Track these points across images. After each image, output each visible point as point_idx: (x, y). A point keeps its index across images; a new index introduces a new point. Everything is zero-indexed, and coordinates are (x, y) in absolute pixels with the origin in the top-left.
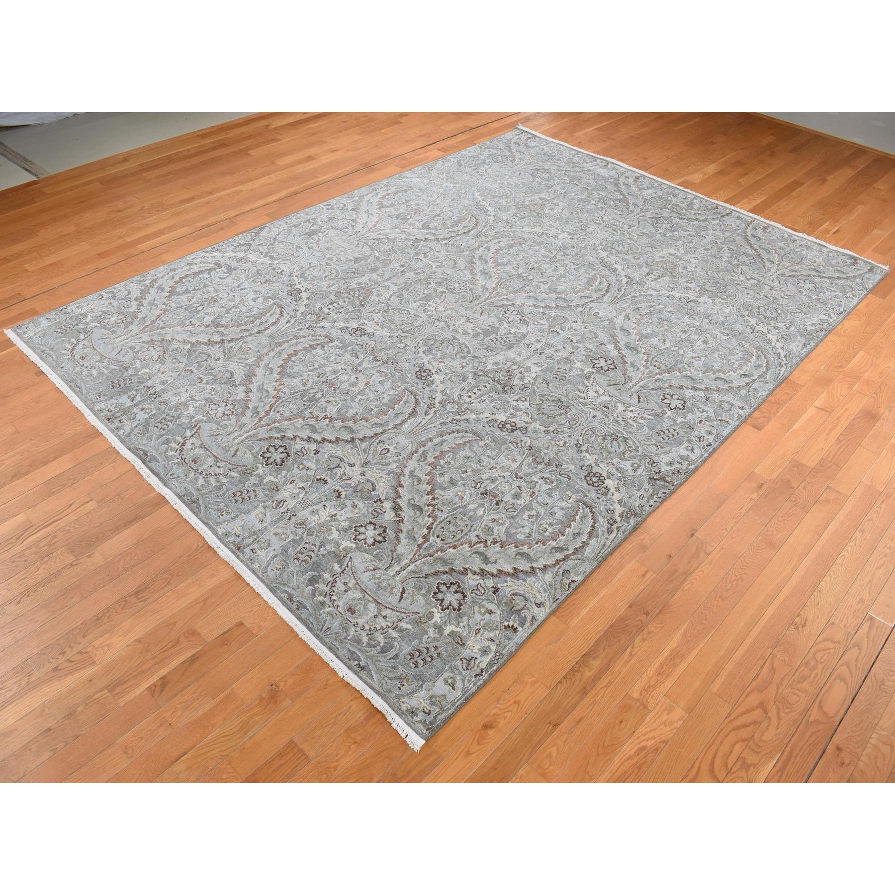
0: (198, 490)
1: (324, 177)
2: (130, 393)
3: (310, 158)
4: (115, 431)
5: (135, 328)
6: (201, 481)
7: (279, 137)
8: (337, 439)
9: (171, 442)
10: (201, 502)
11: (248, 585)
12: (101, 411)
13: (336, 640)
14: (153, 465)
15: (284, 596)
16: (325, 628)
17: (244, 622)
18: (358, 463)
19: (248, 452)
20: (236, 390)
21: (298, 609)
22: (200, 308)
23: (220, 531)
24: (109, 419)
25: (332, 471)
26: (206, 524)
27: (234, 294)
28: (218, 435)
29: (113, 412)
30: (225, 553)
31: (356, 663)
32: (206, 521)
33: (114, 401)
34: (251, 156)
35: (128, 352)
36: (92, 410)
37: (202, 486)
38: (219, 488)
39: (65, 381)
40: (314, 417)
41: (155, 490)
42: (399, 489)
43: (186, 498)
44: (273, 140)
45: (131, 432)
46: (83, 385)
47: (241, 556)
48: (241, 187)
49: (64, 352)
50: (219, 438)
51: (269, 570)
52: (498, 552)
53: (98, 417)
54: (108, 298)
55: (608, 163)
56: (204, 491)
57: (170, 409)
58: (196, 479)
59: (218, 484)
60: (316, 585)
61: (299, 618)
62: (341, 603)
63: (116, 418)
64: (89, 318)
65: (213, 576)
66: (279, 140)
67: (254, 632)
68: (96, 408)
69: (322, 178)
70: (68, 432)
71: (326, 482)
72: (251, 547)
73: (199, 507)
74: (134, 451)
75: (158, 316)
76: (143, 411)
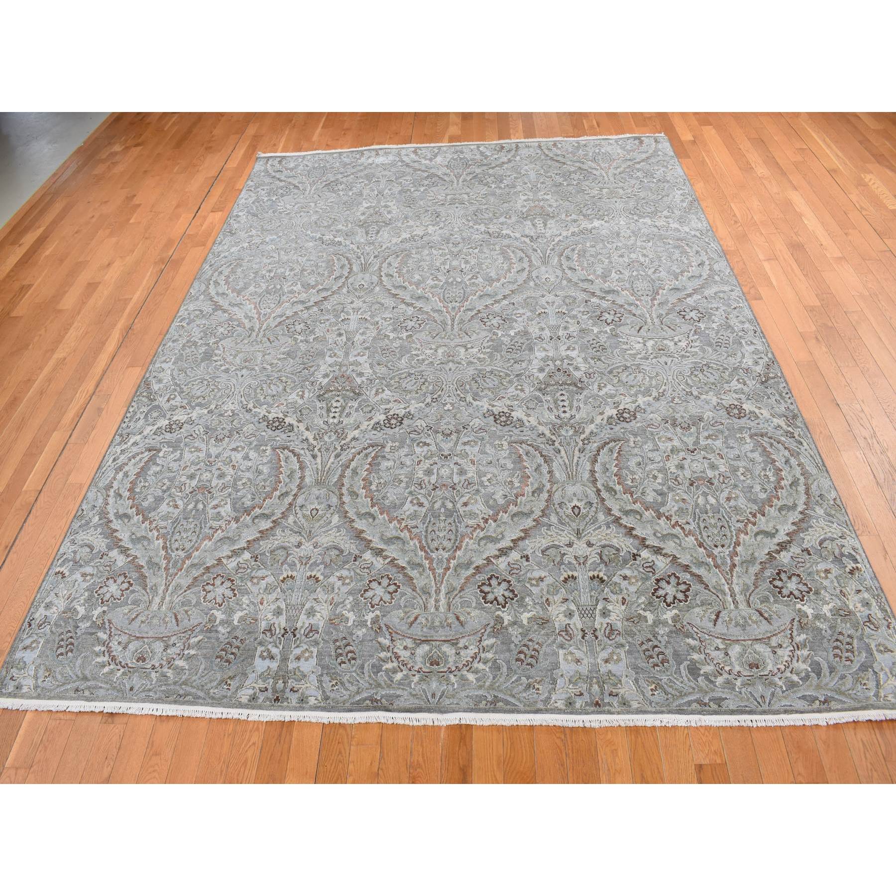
0: (480, 687)
1: (138, 293)
2: (258, 653)
3: (92, 287)
4: (303, 704)
5: (156, 579)
6: (471, 677)
7: (26, 283)
8: (525, 531)
9: (382, 666)
10: (500, 695)
11: (654, 728)
12: (254, 698)
13: (779, 700)
14: (401, 703)
15: (695, 706)
16: (760, 700)
17: (698, 762)
18: (573, 538)
19: (468, 610)
20: (365, 560)
21: (719, 706)
22: (200, 506)
23: (560, 705)
24: (277, 700)
25: (564, 564)
26: (538, 711)
27: (217, 467)
28: (416, 618)
29: (269, 687)
30: (594, 720)
31: (817, 702)
32: (533, 708)
33: (252, 676)
34: (22, 317)
35: (186, 612)
36: (241, 706)
37: (478, 680)
38: (496, 667)
39: (158, 701)
40: (476, 528)
41: (439, 727)
42: (634, 533)
43: (482, 705)
44: (24, 289)
45: (324, 692)
46: (188, 689)
47: (613, 710)
48: (59, 355)
49: (106, 670)
50: (422, 620)
51: (652, 698)
52: (767, 521)
53: (260, 707)
54: (72, 571)
55: (376, 150)
56: (487, 684)
57: (329, 633)
58: (463, 678)
59: (490, 664)
60: (702, 672)
61: (732, 712)
62: (737, 668)
63: (283, 691)
64: (81, 611)
65: (614, 752)
66: (30, 286)
67: (719, 761)
68: (244, 700)
69: (137, 296)
70: (249, 754)
71: (574, 578)
72: (607, 693)
73: (507, 703)
74: (358, 707)
75: (165, 548)
76: (302, 660)
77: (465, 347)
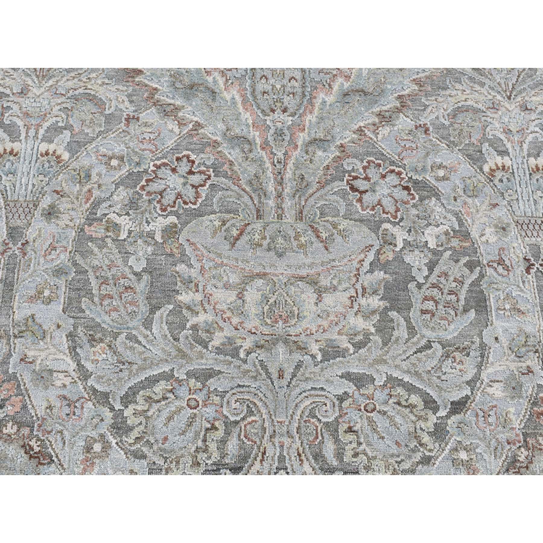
77: (313, 282)
